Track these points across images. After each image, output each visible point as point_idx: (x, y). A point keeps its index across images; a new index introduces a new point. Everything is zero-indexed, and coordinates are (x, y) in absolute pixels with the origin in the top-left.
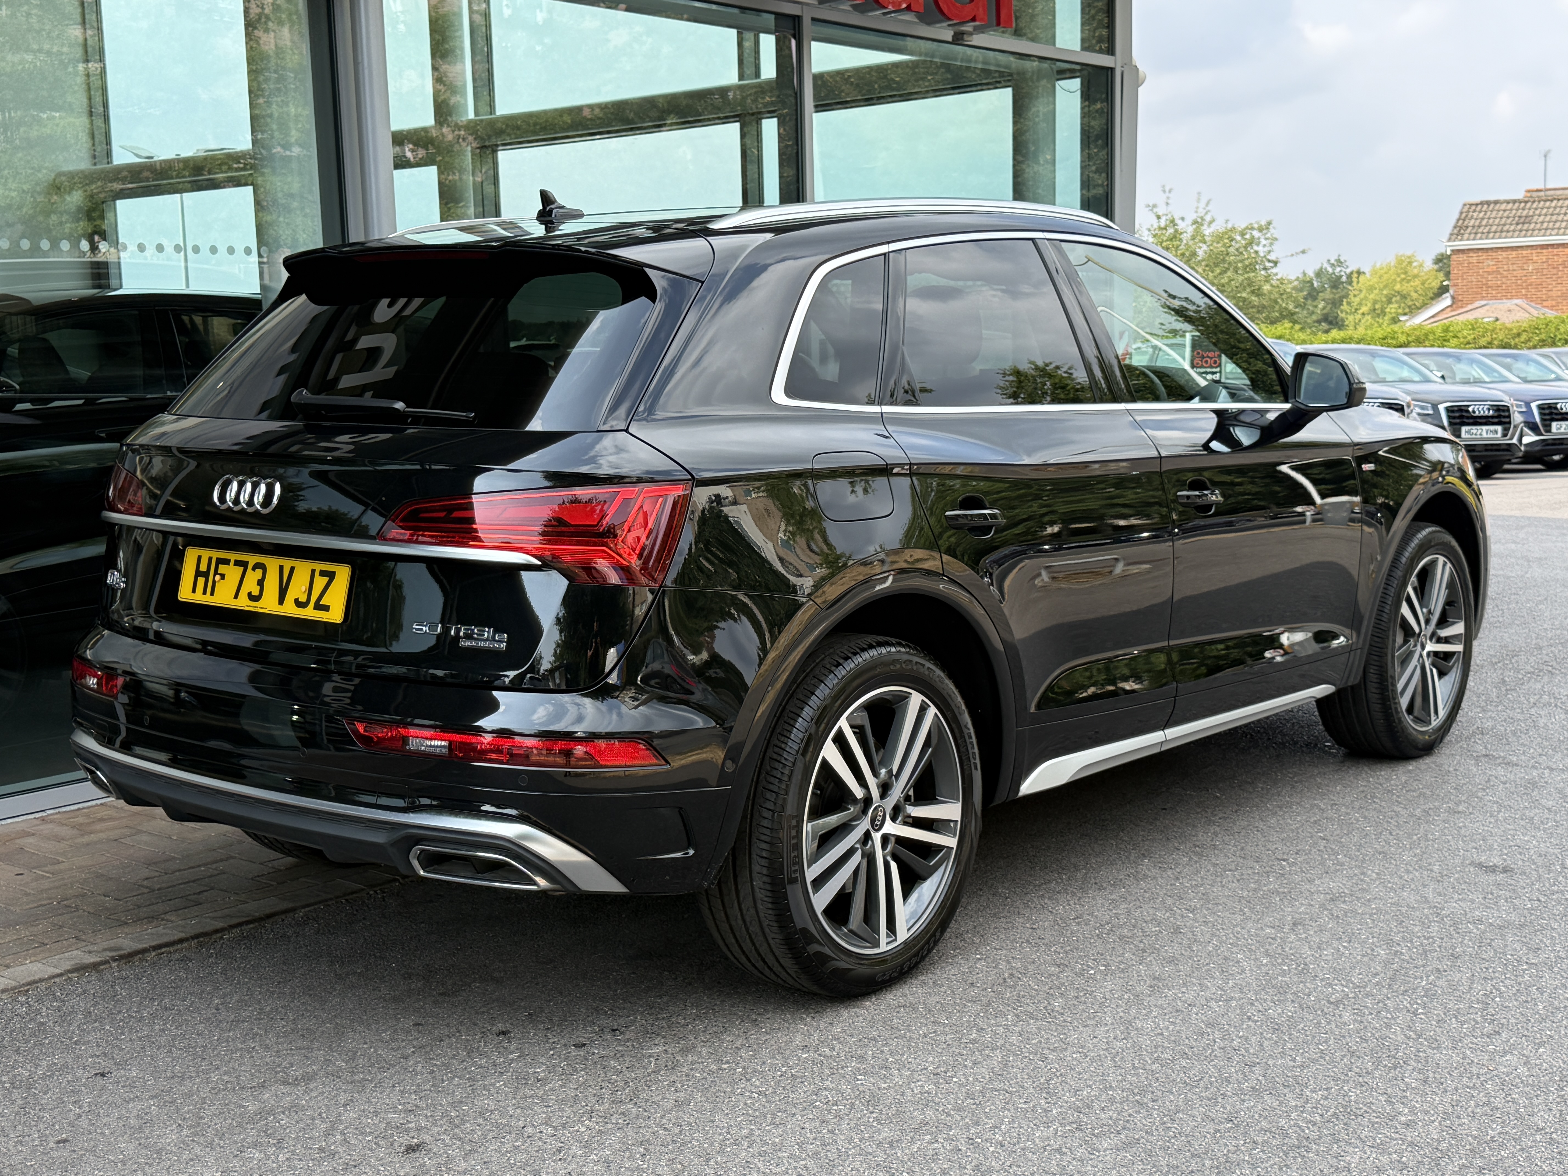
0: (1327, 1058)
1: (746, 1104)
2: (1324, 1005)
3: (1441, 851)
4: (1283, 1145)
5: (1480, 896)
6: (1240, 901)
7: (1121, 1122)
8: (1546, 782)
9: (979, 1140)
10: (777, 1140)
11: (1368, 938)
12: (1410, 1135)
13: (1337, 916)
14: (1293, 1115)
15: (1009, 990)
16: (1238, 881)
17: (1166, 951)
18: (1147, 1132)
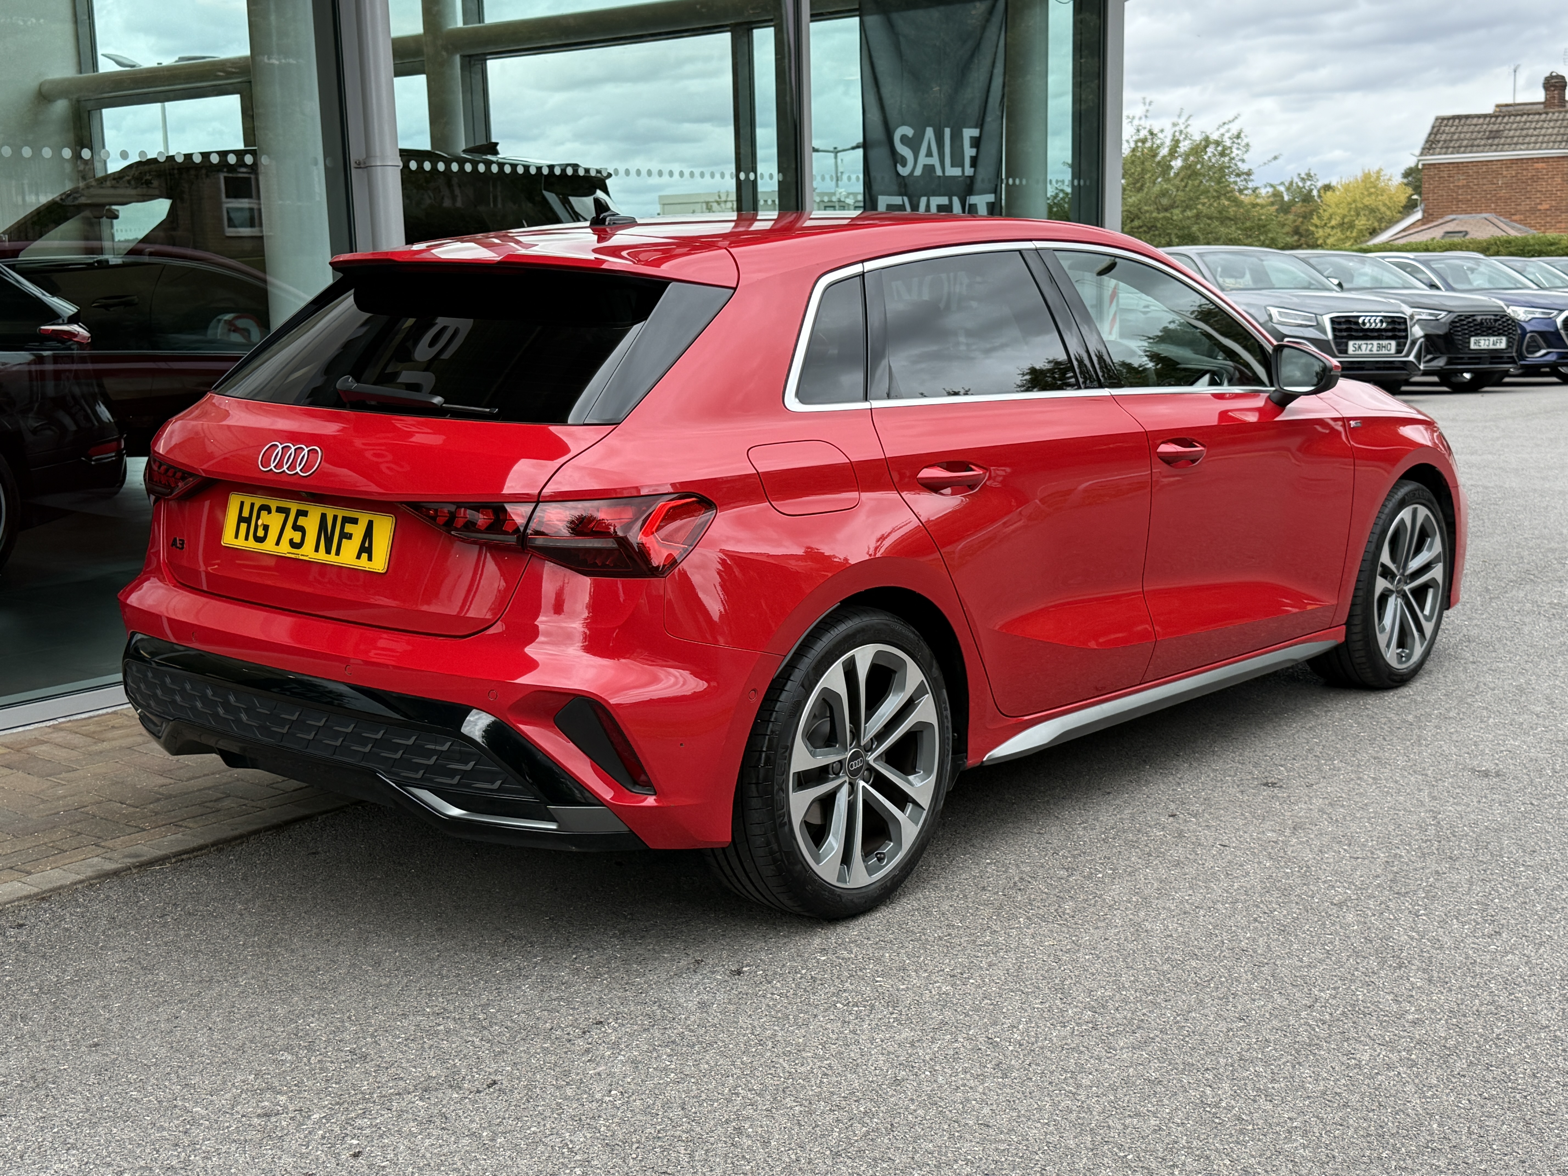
0: (1333, 958)
1: (768, 1005)
2: (1328, 907)
3: (1434, 756)
4: (1295, 1042)
5: (1475, 800)
6: (1240, 806)
7: (1136, 1022)
8: (1533, 689)
9: (998, 1040)
10: (801, 1040)
11: (1367, 841)
12: (1418, 1033)
13: (1337, 820)
14: (1303, 1014)
15: (1019, 893)
16: (1238, 786)
17: (1171, 855)
18: (1161, 1032)
